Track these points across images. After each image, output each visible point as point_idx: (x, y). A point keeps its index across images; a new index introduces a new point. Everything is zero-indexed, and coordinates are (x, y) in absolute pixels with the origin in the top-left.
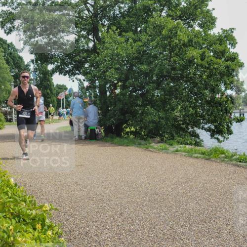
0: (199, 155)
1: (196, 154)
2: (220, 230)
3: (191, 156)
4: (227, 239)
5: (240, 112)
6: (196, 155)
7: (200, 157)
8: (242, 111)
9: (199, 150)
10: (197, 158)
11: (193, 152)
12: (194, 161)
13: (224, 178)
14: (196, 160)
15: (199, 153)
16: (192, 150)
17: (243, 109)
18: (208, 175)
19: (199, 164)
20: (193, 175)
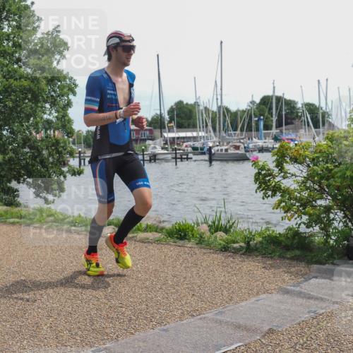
0: (17, 220)
1: (12, 218)
2: (38, 327)
3: (5, 222)
4: (45, 338)
5: (80, 157)
6: (12, 220)
7: (18, 223)
8: (82, 155)
9: (17, 213)
10: (13, 224)
11: (8, 216)
12: (8, 228)
13: (49, 250)
14: (12, 227)
15: (18, 217)
16: (6, 212)
17: (84, 153)
18: (28, 249)
19: (16, 233)
20: (5, 249)
